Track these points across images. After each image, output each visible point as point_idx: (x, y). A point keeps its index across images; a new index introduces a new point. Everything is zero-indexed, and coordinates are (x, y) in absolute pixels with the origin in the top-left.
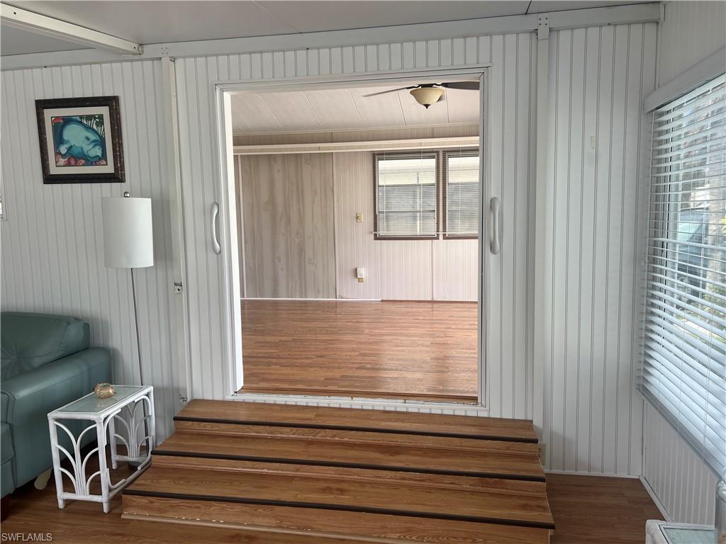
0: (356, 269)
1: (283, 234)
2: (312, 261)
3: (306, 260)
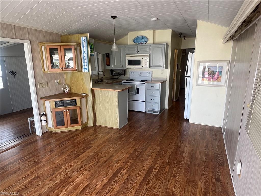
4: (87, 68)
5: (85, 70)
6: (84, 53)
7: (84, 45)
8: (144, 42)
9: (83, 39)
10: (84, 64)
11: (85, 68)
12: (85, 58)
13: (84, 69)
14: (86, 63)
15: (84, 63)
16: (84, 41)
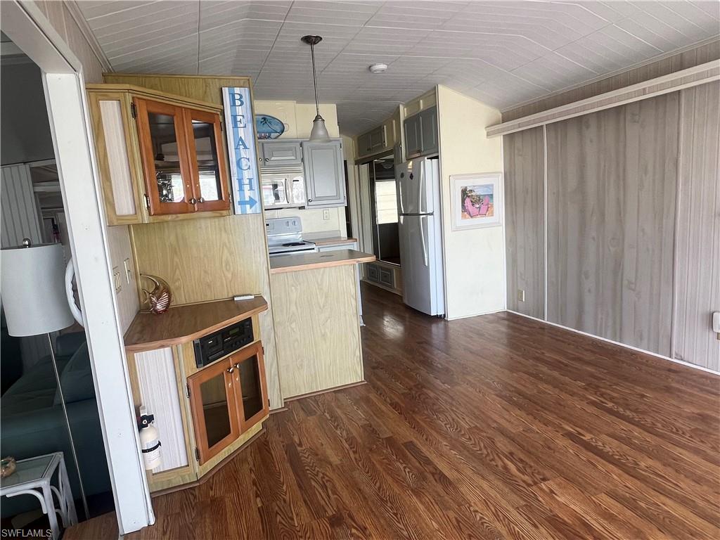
0: (711, 316)
1: (594, 238)
2: (633, 286)
3: (625, 282)
4: (257, 199)
5: (248, 206)
6: (242, 147)
7: (239, 118)
8: (272, 134)
9: (233, 95)
10: (241, 185)
11: (247, 199)
12: (244, 162)
13: (242, 203)
14: (250, 180)
15: (240, 181)
16: (238, 103)
